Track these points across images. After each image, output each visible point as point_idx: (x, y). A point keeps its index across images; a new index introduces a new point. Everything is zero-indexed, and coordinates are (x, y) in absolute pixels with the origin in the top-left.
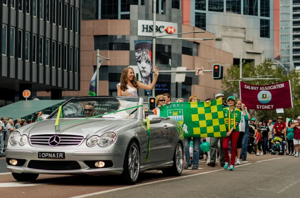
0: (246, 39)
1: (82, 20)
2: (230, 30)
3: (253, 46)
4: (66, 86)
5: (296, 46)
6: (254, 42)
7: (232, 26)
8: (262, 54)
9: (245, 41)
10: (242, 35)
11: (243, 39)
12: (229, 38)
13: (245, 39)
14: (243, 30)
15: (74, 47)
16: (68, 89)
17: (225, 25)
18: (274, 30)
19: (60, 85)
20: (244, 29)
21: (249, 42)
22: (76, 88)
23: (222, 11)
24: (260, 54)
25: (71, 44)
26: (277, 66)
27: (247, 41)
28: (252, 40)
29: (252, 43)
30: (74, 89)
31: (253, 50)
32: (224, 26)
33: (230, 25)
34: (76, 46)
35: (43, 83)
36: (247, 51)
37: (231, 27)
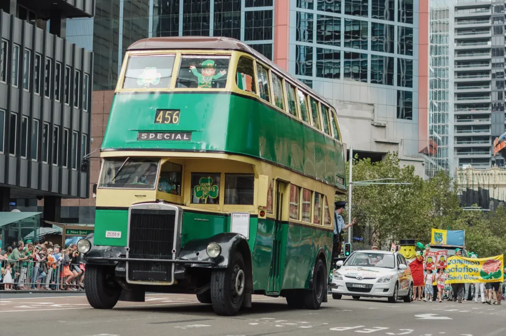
0: (375, 121)
1: (94, 90)
2: (350, 106)
3: (386, 131)
4: (64, 191)
5: (475, 132)
6: (387, 125)
7: (352, 100)
8: (400, 145)
9: (372, 125)
10: (369, 115)
11: (371, 121)
12: (348, 119)
13: (373, 120)
14: (371, 108)
15: (80, 132)
16: (68, 196)
17: (342, 99)
18: (418, 108)
19: (55, 189)
20: (372, 105)
21: (379, 126)
22: (83, 193)
23: (337, 76)
24: (397, 144)
25: (75, 127)
26: (424, 163)
27: (375, 124)
28: (385, 123)
29: (384, 127)
30: (78, 196)
31: (385, 138)
32: (340, 101)
33: (350, 100)
34: (84, 130)
35: (26, 186)
36: (376, 139)
37: (351, 102)
